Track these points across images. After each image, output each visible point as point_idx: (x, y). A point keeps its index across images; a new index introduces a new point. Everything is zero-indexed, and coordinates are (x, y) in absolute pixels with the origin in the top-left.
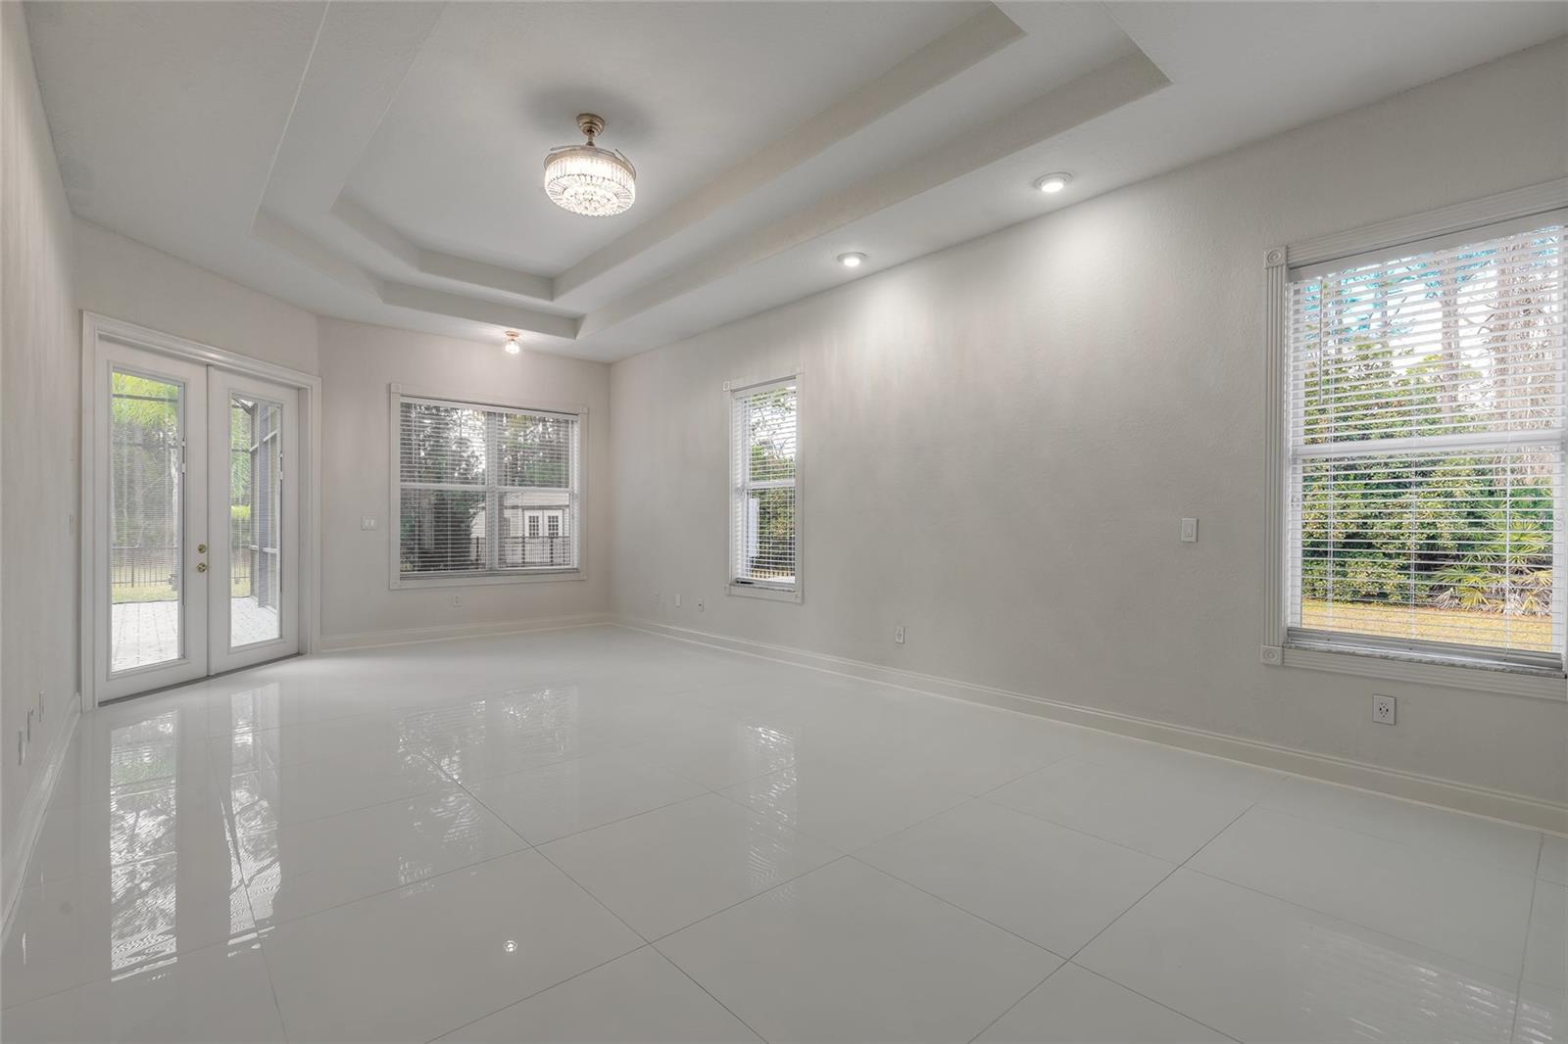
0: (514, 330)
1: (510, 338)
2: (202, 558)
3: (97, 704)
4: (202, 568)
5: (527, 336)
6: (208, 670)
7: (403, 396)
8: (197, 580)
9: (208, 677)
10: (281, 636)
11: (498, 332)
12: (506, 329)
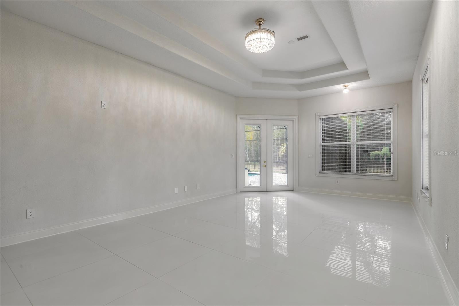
0: (346, 84)
1: (345, 87)
2: (265, 164)
3: (240, 192)
4: (265, 166)
5: (352, 85)
6: (266, 190)
7: (320, 116)
8: (264, 169)
9: (266, 191)
10: (288, 185)
11: (340, 87)
12: (343, 85)
